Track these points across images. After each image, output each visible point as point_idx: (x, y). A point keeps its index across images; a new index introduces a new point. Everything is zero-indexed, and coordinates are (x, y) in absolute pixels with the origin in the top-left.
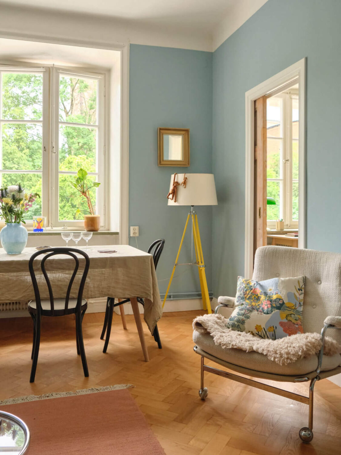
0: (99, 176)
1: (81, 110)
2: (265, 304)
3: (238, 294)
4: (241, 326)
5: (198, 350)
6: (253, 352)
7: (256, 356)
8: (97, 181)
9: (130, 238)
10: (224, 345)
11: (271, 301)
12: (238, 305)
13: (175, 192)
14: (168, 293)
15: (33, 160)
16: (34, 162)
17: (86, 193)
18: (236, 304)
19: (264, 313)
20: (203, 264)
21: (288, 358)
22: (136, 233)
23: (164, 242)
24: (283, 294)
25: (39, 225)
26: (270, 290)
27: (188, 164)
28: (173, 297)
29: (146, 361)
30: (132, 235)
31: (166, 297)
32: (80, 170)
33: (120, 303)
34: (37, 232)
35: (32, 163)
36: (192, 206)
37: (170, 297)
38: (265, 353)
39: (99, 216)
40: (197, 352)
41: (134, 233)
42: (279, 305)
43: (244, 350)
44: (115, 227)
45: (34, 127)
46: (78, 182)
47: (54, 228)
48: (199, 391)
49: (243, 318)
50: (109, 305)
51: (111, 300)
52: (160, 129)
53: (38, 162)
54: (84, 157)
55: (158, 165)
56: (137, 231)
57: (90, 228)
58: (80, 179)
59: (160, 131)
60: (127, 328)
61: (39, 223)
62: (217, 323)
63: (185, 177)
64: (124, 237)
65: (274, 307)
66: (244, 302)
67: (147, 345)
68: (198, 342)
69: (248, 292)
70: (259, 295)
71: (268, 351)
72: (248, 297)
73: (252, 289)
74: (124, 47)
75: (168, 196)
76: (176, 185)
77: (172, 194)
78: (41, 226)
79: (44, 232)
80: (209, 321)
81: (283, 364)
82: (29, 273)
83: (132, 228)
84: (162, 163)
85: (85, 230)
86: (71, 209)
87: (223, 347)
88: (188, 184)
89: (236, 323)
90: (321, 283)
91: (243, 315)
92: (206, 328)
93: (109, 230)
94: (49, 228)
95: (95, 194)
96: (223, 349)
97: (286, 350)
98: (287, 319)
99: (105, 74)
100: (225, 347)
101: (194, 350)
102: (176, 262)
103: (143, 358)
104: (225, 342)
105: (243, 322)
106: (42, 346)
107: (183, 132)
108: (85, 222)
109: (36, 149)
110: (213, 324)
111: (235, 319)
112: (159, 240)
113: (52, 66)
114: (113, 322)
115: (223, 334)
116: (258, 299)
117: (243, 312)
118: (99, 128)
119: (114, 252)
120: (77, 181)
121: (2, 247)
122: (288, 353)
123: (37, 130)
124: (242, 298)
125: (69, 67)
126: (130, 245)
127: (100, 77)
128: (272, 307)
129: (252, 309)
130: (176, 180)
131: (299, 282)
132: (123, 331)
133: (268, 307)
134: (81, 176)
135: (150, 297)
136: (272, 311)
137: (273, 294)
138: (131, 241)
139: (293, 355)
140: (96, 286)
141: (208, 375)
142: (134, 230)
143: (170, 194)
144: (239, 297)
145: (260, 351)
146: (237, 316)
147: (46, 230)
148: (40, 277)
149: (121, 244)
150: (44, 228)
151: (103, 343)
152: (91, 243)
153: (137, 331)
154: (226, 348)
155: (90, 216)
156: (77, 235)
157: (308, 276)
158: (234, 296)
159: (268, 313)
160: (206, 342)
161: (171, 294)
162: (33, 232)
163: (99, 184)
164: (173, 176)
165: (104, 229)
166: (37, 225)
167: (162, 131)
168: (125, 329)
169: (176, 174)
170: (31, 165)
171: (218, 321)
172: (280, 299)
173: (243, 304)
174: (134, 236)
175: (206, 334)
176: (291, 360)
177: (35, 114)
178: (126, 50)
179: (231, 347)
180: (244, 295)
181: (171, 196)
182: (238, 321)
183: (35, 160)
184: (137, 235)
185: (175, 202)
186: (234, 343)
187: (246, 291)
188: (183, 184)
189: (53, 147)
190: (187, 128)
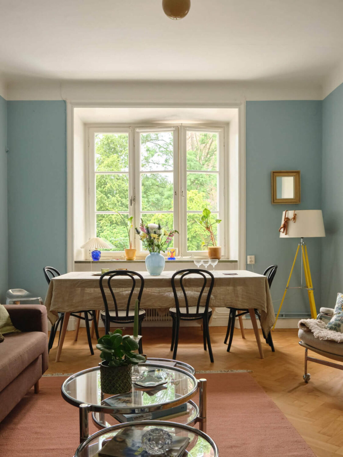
0: (220, 214)
1: (192, 145)
3: (336, 306)
4: (337, 328)
5: (303, 342)
8: (218, 218)
9: (247, 265)
10: (322, 337)
12: (336, 314)
13: (286, 227)
14: (280, 312)
15: (147, 196)
16: (147, 198)
17: (209, 229)
18: (335, 313)
20: (312, 287)
22: (252, 261)
23: (276, 267)
25: (172, 255)
27: (299, 202)
28: (285, 316)
29: (262, 358)
30: (248, 263)
31: (278, 315)
32: (204, 210)
34: (171, 260)
35: (146, 199)
36: (302, 238)
37: (282, 316)
39: (220, 247)
40: (301, 345)
41: (251, 261)
43: (336, 341)
44: (234, 255)
45: (147, 165)
46: (203, 219)
47: (184, 257)
48: (304, 376)
49: (340, 323)
50: (231, 316)
51: (233, 310)
52: (274, 172)
53: (152, 198)
54: (196, 191)
55: (272, 203)
56: (253, 259)
57: (213, 256)
58: (204, 217)
59: (273, 175)
60: (246, 337)
61: (172, 253)
62: (317, 324)
63: (295, 213)
64: (242, 264)
66: (341, 312)
67: (263, 349)
68: (302, 337)
74: (241, 104)
75: (280, 230)
76: (287, 220)
77: (283, 228)
78: (174, 256)
79: (176, 260)
80: (311, 322)
83: (249, 257)
84: (275, 201)
85: (209, 259)
87: (320, 339)
88: (297, 220)
89: (333, 326)
91: (339, 320)
92: (308, 326)
93: (228, 259)
94: (179, 257)
95: (217, 229)
96: (321, 340)
99: (224, 127)
100: (322, 339)
101: (299, 344)
102: (287, 286)
103: (260, 356)
104: (322, 336)
105: (339, 326)
107: (294, 174)
108: (209, 252)
109: (150, 186)
110: (314, 325)
111: (333, 323)
112: (272, 266)
113: (181, 125)
114: (234, 333)
115: (321, 331)
117: (339, 318)
118: (219, 174)
119: (236, 274)
120: (202, 218)
121: (147, 271)
123: (151, 167)
124: (340, 309)
126: (247, 269)
127: (219, 131)
130: (286, 216)
132: (242, 339)
134: (205, 214)
135: (265, 309)
138: (248, 267)
140: (221, 298)
141: (310, 364)
142: (250, 259)
143: (281, 228)
144: (337, 308)
146: (334, 321)
147: (178, 258)
149: (240, 269)
150: (176, 257)
151: (226, 347)
152: (217, 268)
153: (255, 340)
154: (322, 340)
155: (212, 247)
156: (206, 262)
158: (334, 308)
160: (308, 337)
161: (284, 313)
162: (167, 260)
163: (221, 220)
164: (284, 212)
165: (224, 258)
166: (170, 254)
167: (275, 174)
168: (243, 338)
169: (287, 211)
170: (146, 201)
171: (319, 323)
173: (340, 313)
174: (250, 263)
175: (309, 331)
177: (148, 152)
178: (243, 107)
179: (326, 339)
180: (342, 306)
181: (282, 230)
182: (336, 325)
183: (149, 197)
184: (253, 263)
185: (286, 234)
186: (329, 337)
188: (293, 220)
189: (182, 192)
190: (298, 170)
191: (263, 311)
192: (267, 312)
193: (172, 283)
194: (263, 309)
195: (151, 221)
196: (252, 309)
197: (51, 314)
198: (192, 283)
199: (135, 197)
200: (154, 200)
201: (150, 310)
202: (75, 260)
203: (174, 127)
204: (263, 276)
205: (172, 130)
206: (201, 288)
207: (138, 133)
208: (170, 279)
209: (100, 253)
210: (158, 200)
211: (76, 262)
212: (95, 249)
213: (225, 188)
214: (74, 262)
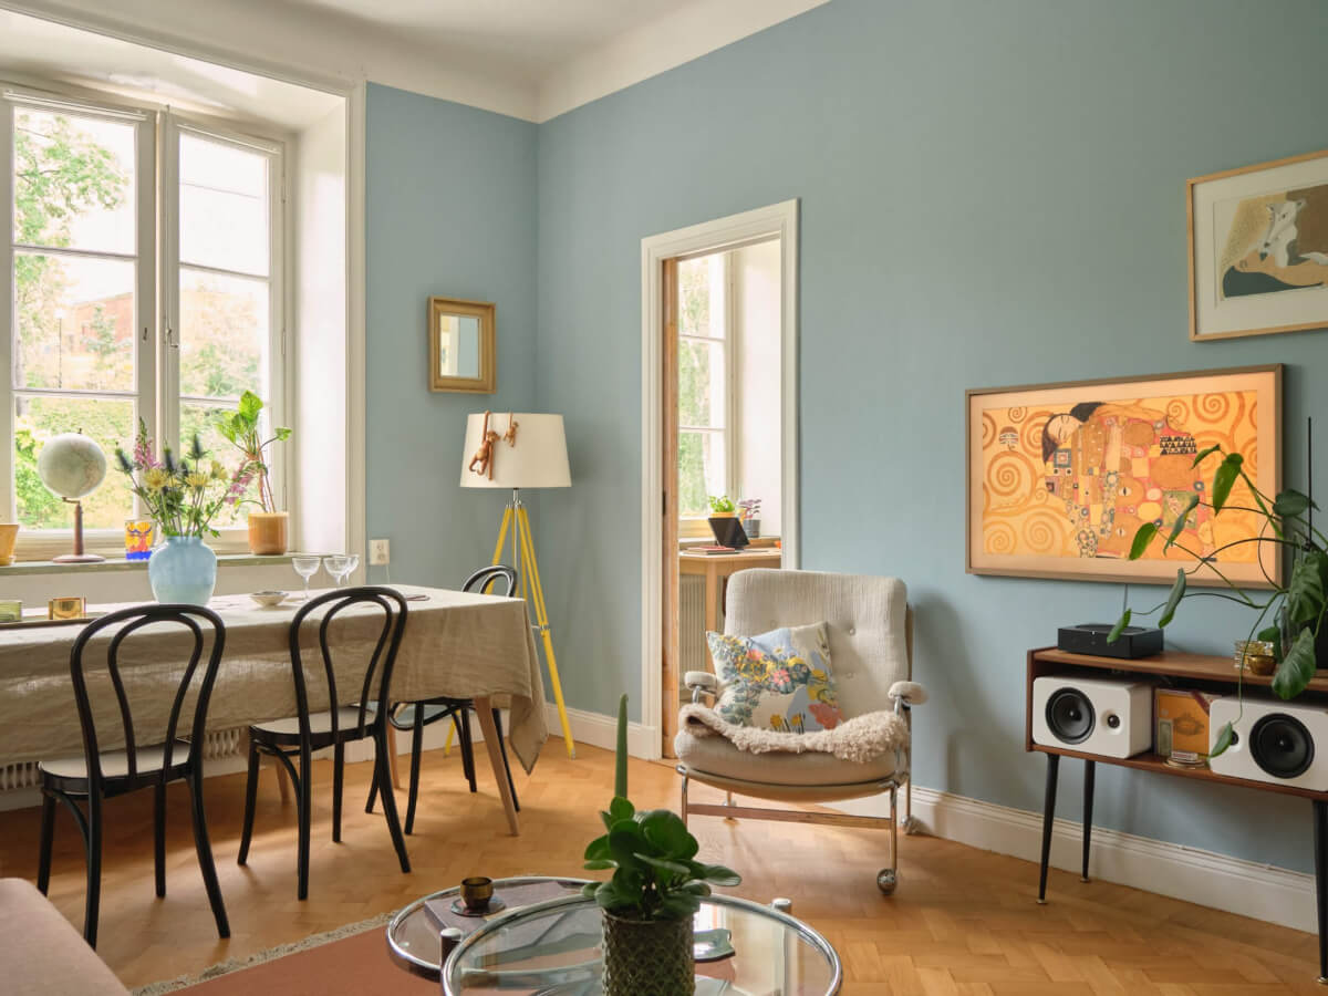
2: (780, 680)
3: (718, 665)
4: (748, 718)
6: (807, 752)
7: (812, 758)
9: (369, 568)
10: (757, 747)
11: (787, 669)
12: (728, 685)
13: (488, 456)
17: (258, 457)
18: (724, 682)
19: (782, 693)
20: (546, 623)
21: (870, 750)
22: (383, 556)
24: (804, 656)
25: (142, 543)
26: (779, 651)
27: (493, 389)
29: (515, 834)
30: (374, 561)
32: (244, 397)
34: (135, 561)
36: (516, 489)
38: (829, 749)
39: (284, 515)
41: (380, 557)
42: (801, 676)
43: (791, 750)
46: (239, 425)
49: (746, 705)
52: (428, 300)
55: (429, 388)
56: (386, 551)
57: (269, 547)
58: (243, 418)
59: (429, 306)
61: (142, 536)
63: (514, 420)
65: (796, 681)
66: (739, 678)
68: (687, 755)
69: (740, 659)
70: (762, 662)
71: (835, 745)
72: (742, 667)
73: (745, 653)
74: (354, 87)
75: (471, 466)
76: (492, 438)
77: (479, 460)
78: (148, 544)
81: (865, 760)
83: (374, 544)
84: (439, 383)
85: (253, 552)
88: (519, 440)
89: (737, 716)
90: (854, 633)
91: (747, 699)
92: (709, 724)
97: (866, 739)
98: (819, 699)
99: (284, 142)
103: (507, 831)
104: (757, 743)
107: (479, 311)
108: (251, 531)
111: (734, 709)
113: (166, 109)
116: (762, 669)
117: (744, 694)
118: (270, 285)
119: (425, 597)
120: (235, 421)
122: (869, 743)
124: (733, 671)
125: (197, 114)
127: (271, 151)
128: (793, 680)
129: (758, 689)
130: (489, 428)
131: (820, 633)
133: (785, 682)
134: (246, 410)
136: (794, 688)
137: (786, 658)
138: (371, 579)
139: (878, 743)
142: (379, 549)
143: (474, 460)
144: (723, 669)
145: (819, 747)
146: (733, 702)
155: (262, 514)
157: (831, 621)
158: (713, 670)
159: (788, 693)
160: (716, 750)
163: (289, 431)
164: (480, 417)
166: (136, 541)
167: (439, 306)
169: (490, 413)
172: (801, 665)
173: (738, 681)
174: (381, 563)
176: (877, 751)
179: (769, 749)
180: (735, 664)
182: (739, 711)
184: (387, 560)
185: (491, 479)
187: (736, 656)
188: (507, 438)
189: (170, 331)
190: (489, 301)
191: (525, 698)
192: (534, 698)
193: (292, 636)
203: (144, 111)
204: (512, 599)
213: (284, 331)
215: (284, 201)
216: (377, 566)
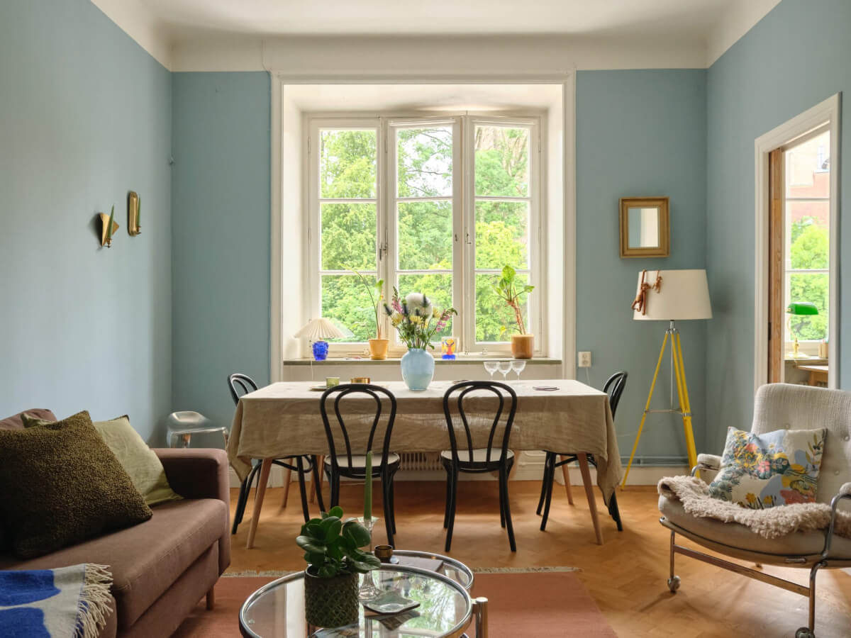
0: (531, 275)
1: (495, 141)
2: (761, 465)
3: (726, 451)
4: (726, 493)
5: (666, 520)
6: (733, 523)
7: (737, 529)
8: (528, 283)
9: (578, 369)
10: (697, 512)
11: (770, 462)
12: (725, 467)
13: (643, 300)
14: (634, 456)
15: (418, 232)
16: (418, 236)
17: (513, 302)
18: (722, 464)
19: (760, 478)
20: (689, 411)
21: (776, 530)
22: (587, 362)
23: (625, 377)
24: (789, 453)
25: (450, 350)
26: (772, 446)
27: (668, 253)
28: (644, 463)
29: (599, 544)
30: (580, 365)
31: (630, 461)
32: (505, 268)
33: (564, 463)
34: (447, 360)
35: (416, 238)
36: (672, 321)
37: (638, 462)
38: (748, 524)
39: (533, 336)
40: (663, 524)
41: (584, 362)
42: (782, 468)
43: (722, 519)
44: (556, 351)
45: (418, 175)
46: (503, 285)
47: (470, 354)
48: (669, 581)
49: (730, 483)
50: (548, 465)
51: (551, 456)
52: (623, 200)
53: (426, 236)
55: (620, 256)
56: (588, 359)
57: (520, 354)
58: (505, 281)
59: (622, 204)
60: (574, 502)
61: (449, 346)
62: (691, 487)
63: (659, 276)
64: (569, 368)
65: (774, 470)
66: (732, 463)
67: (601, 526)
68: (665, 511)
69: (739, 449)
70: (755, 453)
71: (753, 521)
72: (739, 456)
73: (746, 445)
74: (568, 78)
75: (634, 306)
76: (646, 288)
77: (638, 302)
78: (452, 351)
79: (457, 359)
80: (680, 483)
81: (770, 537)
82: (443, 416)
83: (580, 354)
84: (626, 253)
85: (513, 356)
86: (480, 317)
87: (695, 516)
88: (663, 288)
89: (719, 490)
90: (849, 439)
91: (730, 479)
92: (674, 491)
93: (546, 357)
94: (462, 354)
95: (528, 300)
96: (695, 518)
97: (775, 520)
98: (791, 487)
99: (540, 117)
100: (697, 515)
101: (660, 522)
102: (647, 408)
103: (596, 540)
104: (698, 510)
105: (729, 489)
106: (457, 517)
107: (659, 203)
108: (513, 345)
109: (422, 214)
110: (685, 488)
111: (719, 484)
112: (619, 373)
113: (465, 114)
114: (553, 494)
115: (698, 500)
116: (753, 458)
117: (730, 475)
118: (531, 202)
119: (556, 389)
120: (501, 283)
121: (402, 380)
122: (777, 524)
123: (423, 179)
124: (731, 457)
126: (577, 379)
127: (532, 124)
128: (771, 469)
129: (744, 471)
130: (645, 281)
131: (815, 436)
132: (568, 506)
133: (765, 470)
134: (506, 276)
135: (604, 454)
136: (771, 476)
137: (774, 452)
138: (580, 375)
139: (784, 526)
140: (529, 433)
141: (679, 558)
142: (584, 357)
143: (636, 303)
144: (727, 455)
145: (742, 521)
146: (721, 480)
147: (459, 356)
148: (457, 422)
149: (565, 379)
150: (456, 354)
152: (524, 376)
154: (698, 517)
155: (517, 334)
156: (505, 364)
157: (830, 428)
158: (721, 455)
159: (764, 478)
160: (675, 510)
161: (641, 457)
162: (441, 359)
163: (533, 287)
164: (641, 274)
165: (539, 355)
166: (447, 349)
167: (626, 203)
168: (571, 503)
169: (646, 271)
170: (415, 242)
171: (694, 485)
172: (783, 460)
173: (731, 465)
174: (584, 366)
175: (676, 500)
176: (780, 532)
177: (420, 152)
178: (571, 81)
179: (705, 515)
180: (734, 452)
181: (637, 306)
182: (723, 487)
183: (421, 233)
184: (589, 365)
185: (644, 314)
186: (709, 511)
187: (737, 447)
188: (655, 287)
189: (467, 235)
190: (666, 196)
191: (602, 458)
192: (609, 459)
193: (445, 406)
194: (601, 455)
195: (424, 278)
196: (582, 454)
197: (239, 461)
198: (479, 406)
199: (387, 243)
200: (429, 239)
201: (408, 455)
202: (285, 358)
203: (453, 118)
204: (602, 393)
205: (450, 124)
206: (494, 415)
207: (393, 128)
208: (441, 398)
209: (327, 346)
210: (435, 239)
211: (286, 363)
212: (319, 340)
213: (540, 228)
214: (282, 364)
215: (540, 152)
216: (582, 368)
